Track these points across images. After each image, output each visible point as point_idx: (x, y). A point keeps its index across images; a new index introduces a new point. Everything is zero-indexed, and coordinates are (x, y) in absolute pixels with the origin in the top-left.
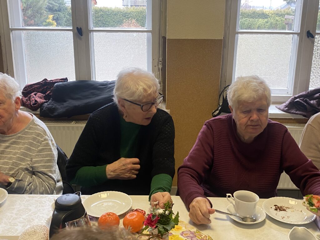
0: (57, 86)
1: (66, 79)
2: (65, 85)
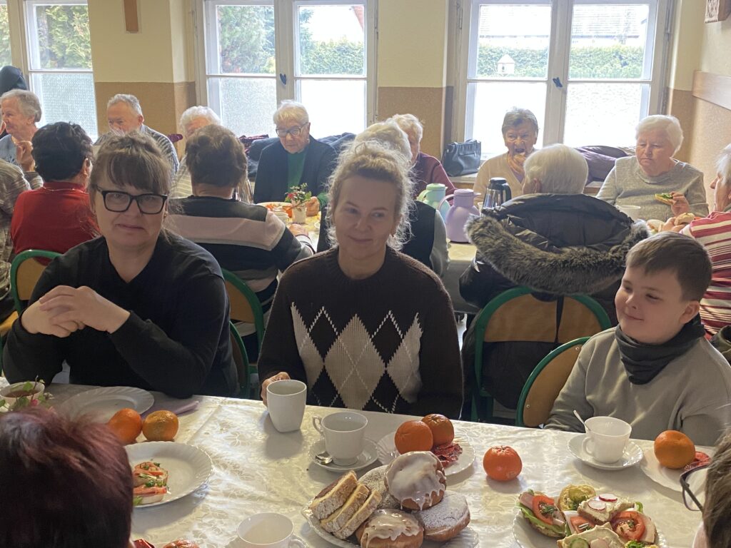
0: (255, 143)
1: (267, 136)
2: (265, 142)
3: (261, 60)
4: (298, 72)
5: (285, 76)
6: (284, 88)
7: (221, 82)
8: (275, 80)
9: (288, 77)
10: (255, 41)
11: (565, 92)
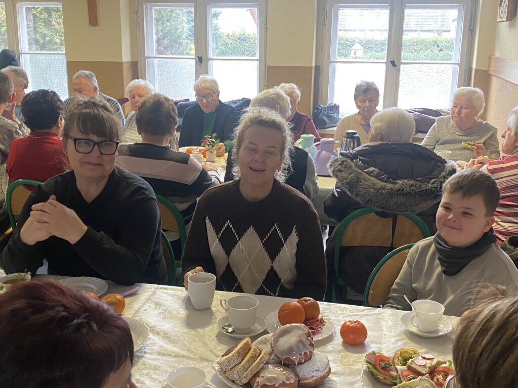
0: (180, 105)
1: (188, 100)
2: (187, 104)
3: (184, 46)
4: (211, 55)
5: (201, 57)
6: (201, 66)
7: (156, 61)
8: (194, 61)
9: (204, 58)
10: (180, 33)
11: (398, 70)
